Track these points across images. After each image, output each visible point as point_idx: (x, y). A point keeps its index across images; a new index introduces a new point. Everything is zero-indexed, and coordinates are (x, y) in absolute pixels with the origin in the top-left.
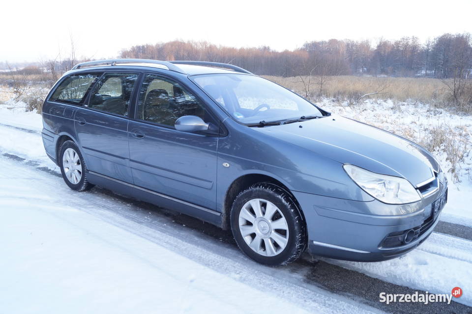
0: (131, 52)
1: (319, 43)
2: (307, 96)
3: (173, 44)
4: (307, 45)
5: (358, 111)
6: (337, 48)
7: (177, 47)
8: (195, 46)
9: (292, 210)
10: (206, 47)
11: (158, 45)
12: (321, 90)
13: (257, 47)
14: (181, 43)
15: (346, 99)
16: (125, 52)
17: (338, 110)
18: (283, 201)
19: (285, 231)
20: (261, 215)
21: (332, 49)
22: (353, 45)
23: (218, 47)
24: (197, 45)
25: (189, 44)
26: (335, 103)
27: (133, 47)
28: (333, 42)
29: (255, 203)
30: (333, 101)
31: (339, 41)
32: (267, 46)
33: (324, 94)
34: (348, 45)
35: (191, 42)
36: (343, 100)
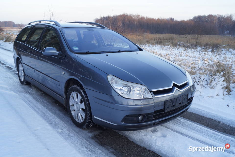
0: (100, 20)
1: (202, 17)
2: (188, 45)
4: (195, 18)
5: (215, 54)
6: (212, 19)
7: (124, 18)
8: (133, 17)
9: (86, 99)
10: (139, 18)
11: (114, 17)
12: (197, 42)
13: (167, 18)
14: (126, 15)
15: (211, 48)
16: (97, 20)
17: (203, 54)
18: (83, 93)
19: (84, 109)
21: (209, 20)
22: (222, 18)
23: (145, 18)
24: (134, 17)
25: (130, 16)
26: (203, 50)
27: (101, 17)
28: (210, 16)
29: (74, 94)
30: (203, 49)
31: (214, 16)
32: (172, 18)
33: (199, 45)
34: (219, 18)
35: (131, 15)
36: (209, 49)
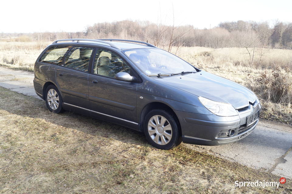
3: (125, 22)
4: (221, 25)
19: (171, 131)
20: (159, 123)
22: (256, 25)
27: (95, 24)
28: (241, 22)
29: (156, 118)
32: (191, 25)
